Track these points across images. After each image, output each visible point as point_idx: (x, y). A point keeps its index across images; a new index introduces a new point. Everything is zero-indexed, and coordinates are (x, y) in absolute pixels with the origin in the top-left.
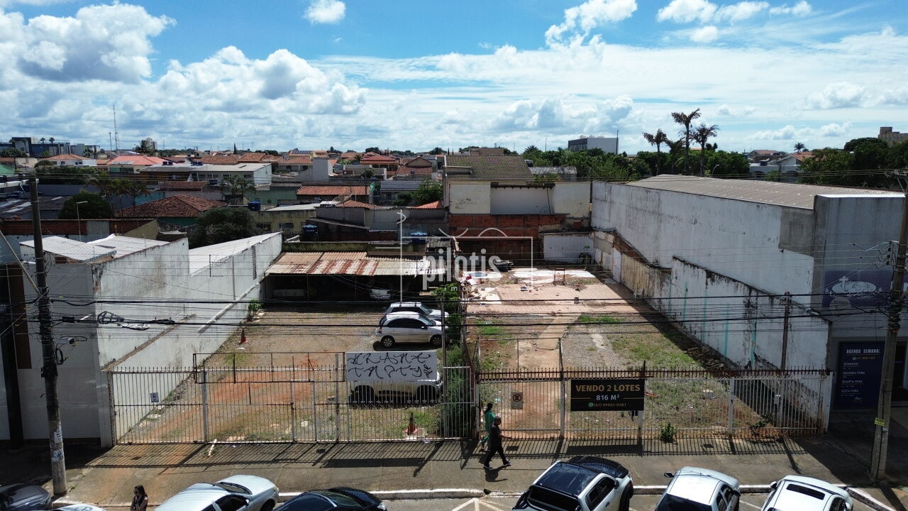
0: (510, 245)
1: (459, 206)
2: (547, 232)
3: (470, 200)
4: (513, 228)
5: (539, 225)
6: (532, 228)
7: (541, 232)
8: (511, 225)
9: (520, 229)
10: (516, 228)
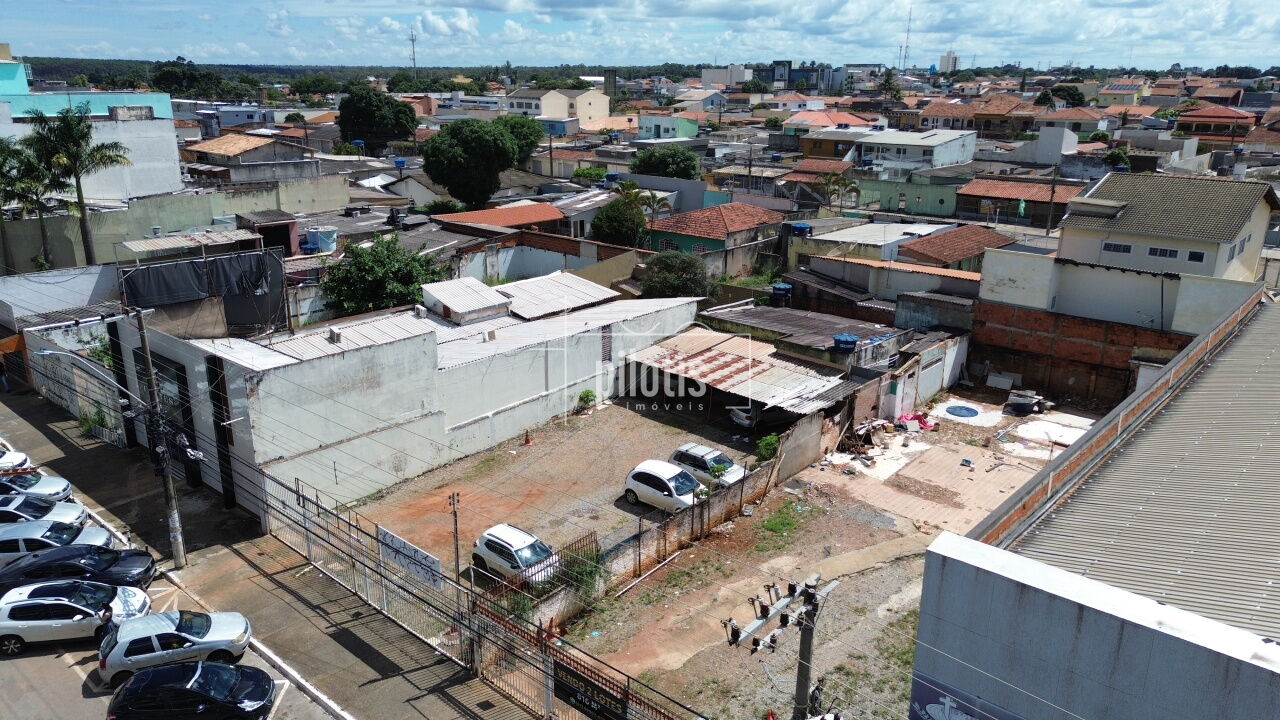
0: (1071, 368)
1: (996, 289)
2: (1149, 360)
3: (1014, 281)
4: (1084, 341)
5: (1135, 345)
6: (1120, 348)
7: (1136, 358)
8: (1081, 336)
9: (1094, 343)
10: (1089, 342)
